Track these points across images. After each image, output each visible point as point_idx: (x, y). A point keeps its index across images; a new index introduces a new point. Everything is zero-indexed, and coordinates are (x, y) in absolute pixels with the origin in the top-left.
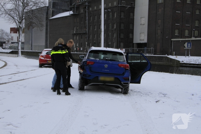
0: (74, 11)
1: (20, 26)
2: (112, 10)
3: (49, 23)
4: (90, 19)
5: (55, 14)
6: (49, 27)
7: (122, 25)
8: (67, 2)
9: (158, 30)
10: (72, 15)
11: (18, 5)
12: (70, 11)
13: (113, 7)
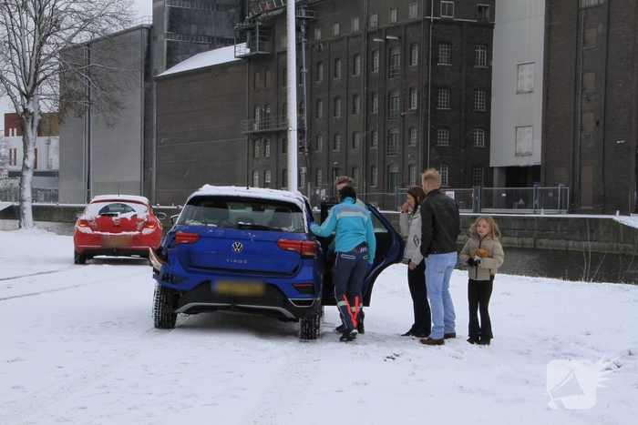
0: (254, 44)
1: (26, 111)
2: (400, 38)
3: (155, 91)
4: (318, 72)
5: (179, 57)
6: (155, 109)
7: (444, 98)
8: (227, 7)
9: (584, 116)
10: (245, 57)
11: (20, 28)
12: (240, 41)
13: (406, 26)
